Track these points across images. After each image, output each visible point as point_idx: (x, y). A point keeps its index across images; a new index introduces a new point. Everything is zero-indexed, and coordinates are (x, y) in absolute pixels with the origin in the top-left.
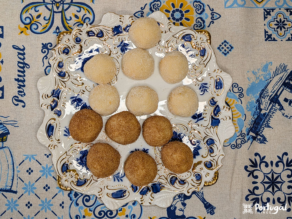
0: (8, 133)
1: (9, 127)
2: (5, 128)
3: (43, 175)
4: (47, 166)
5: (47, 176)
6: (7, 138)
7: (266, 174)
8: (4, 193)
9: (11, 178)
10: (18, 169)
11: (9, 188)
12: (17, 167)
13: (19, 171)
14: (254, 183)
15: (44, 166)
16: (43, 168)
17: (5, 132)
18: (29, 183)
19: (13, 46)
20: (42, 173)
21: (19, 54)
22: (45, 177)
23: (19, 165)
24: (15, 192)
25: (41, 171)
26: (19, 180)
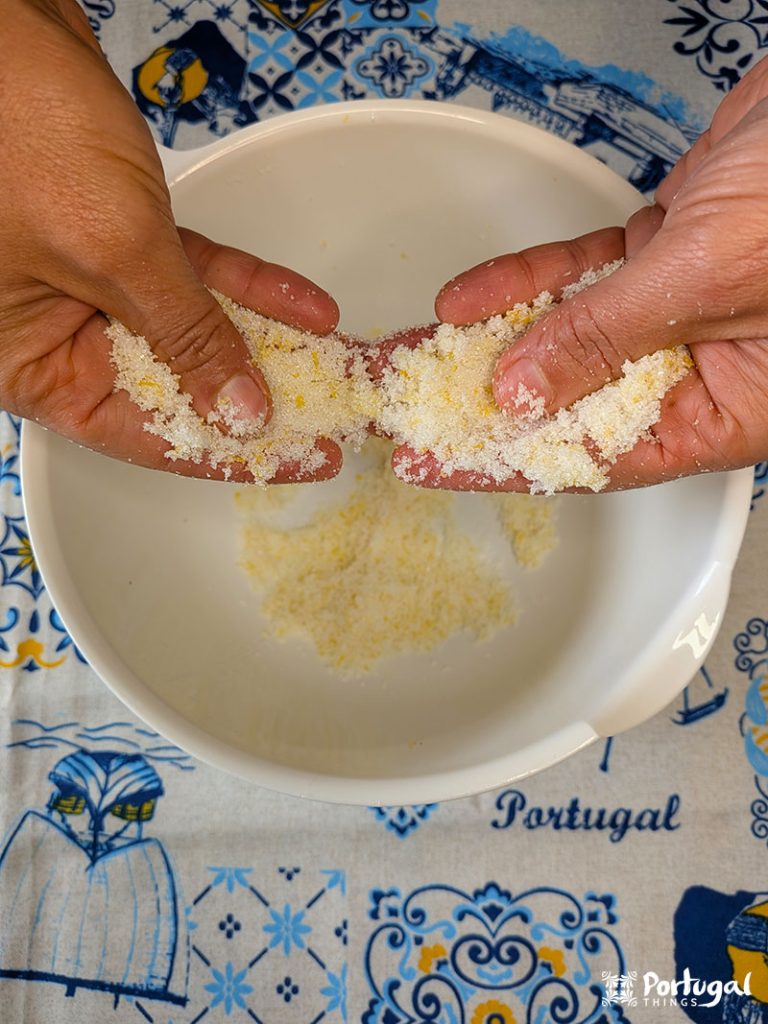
0: (158, 792)
1: (163, 770)
3: (274, 943)
4: (287, 909)
5: (287, 949)
6: (153, 808)
8: (144, 1002)
9: (168, 949)
10: (191, 918)
11: (159, 983)
12: (188, 911)
13: (192, 926)
15: (279, 909)
16: (275, 916)
17: (149, 787)
18: (229, 968)
20: (270, 937)
22: (279, 949)
23: (196, 902)
24: (182, 1001)
25: (267, 929)
26: (194, 955)
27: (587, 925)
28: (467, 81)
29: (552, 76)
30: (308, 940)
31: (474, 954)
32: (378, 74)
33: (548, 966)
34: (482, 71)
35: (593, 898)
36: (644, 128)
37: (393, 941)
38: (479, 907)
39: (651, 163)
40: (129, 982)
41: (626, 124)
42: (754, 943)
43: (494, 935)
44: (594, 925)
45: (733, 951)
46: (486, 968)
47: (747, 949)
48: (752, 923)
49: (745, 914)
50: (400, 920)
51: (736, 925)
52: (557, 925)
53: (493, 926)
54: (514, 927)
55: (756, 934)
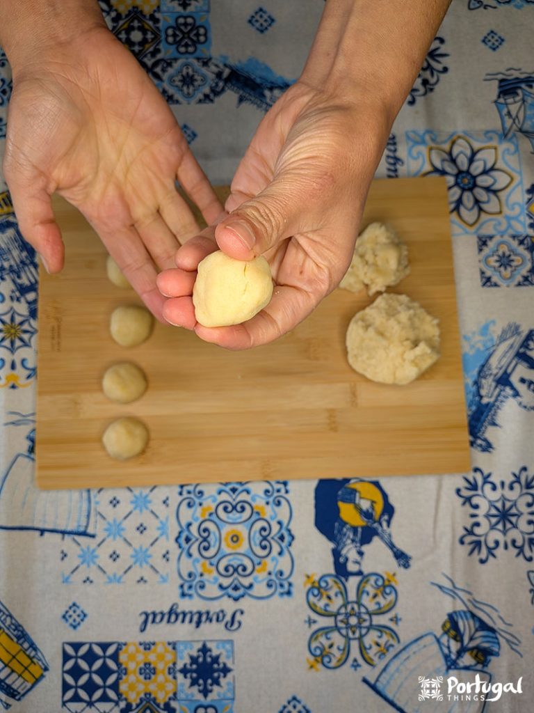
3: (135, 508)
5: (141, 511)
8: (77, 538)
9: (86, 513)
10: (97, 499)
11: (82, 529)
12: (95, 496)
13: (97, 503)
14: (473, 516)
18: (115, 521)
20: (133, 506)
22: (137, 511)
23: (99, 492)
24: (93, 536)
25: (132, 502)
26: (98, 517)
27: (276, 494)
28: (226, 88)
29: (269, 85)
30: (151, 507)
31: (225, 509)
32: (180, 84)
33: (258, 513)
34: (234, 82)
35: (278, 482)
37: (189, 505)
40: (69, 529)
43: (234, 500)
44: (278, 494)
45: (341, 504)
46: (231, 515)
49: (346, 488)
50: (192, 496)
51: (342, 492)
52: (263, 495)
53: (234, 496)
54: (243, 496)
55: (351, 496)
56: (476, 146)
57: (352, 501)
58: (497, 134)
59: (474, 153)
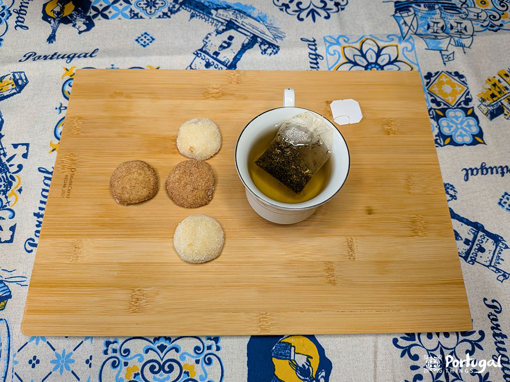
0: (10, 297)
2: (6, 288)
3: (55, 369)
4: (64, 351)
5: (61, 371)
6: (5, 304)
7: (430, 350)
9: (3, 374)
10: (15, 359)
12: (14, 355)
13: (16, 362)
14: (414, 368)
15: (60, 352)
16: (57, 355)
17: (4, 295)
19: (39, 168)
20: (53, 366)
21: (46, 178)
22: (58, 372)
23: (19, 351)
25: (52, 362)
26: (15, 377)
27: (206, 352)
28: (181, 8)
29: (215, 7)
30: (73, 367)
31: (152, 369)
32: (145, 6)
33: (187, 373)
34: (187, 5)
35: (209, 338)
36: (250, 25)
37: (114, 365)
38: (155, 347)
39: (252, 38)
41: (243, 23)
42: (284, 356)
43: (162, 360)
44: (209, 351)
46: (157, 376)
47: (280, 359)
48: (283, 346)
49: (280, 342)
50: (117, 355)
51: (276, 348)
52: (192, 352)
53: (162, 355)
54: (172, 355)
55: (285, 351)
56: (381, 44)
57: (287, 357)
58: (397, 36)
59: (380, 50)
